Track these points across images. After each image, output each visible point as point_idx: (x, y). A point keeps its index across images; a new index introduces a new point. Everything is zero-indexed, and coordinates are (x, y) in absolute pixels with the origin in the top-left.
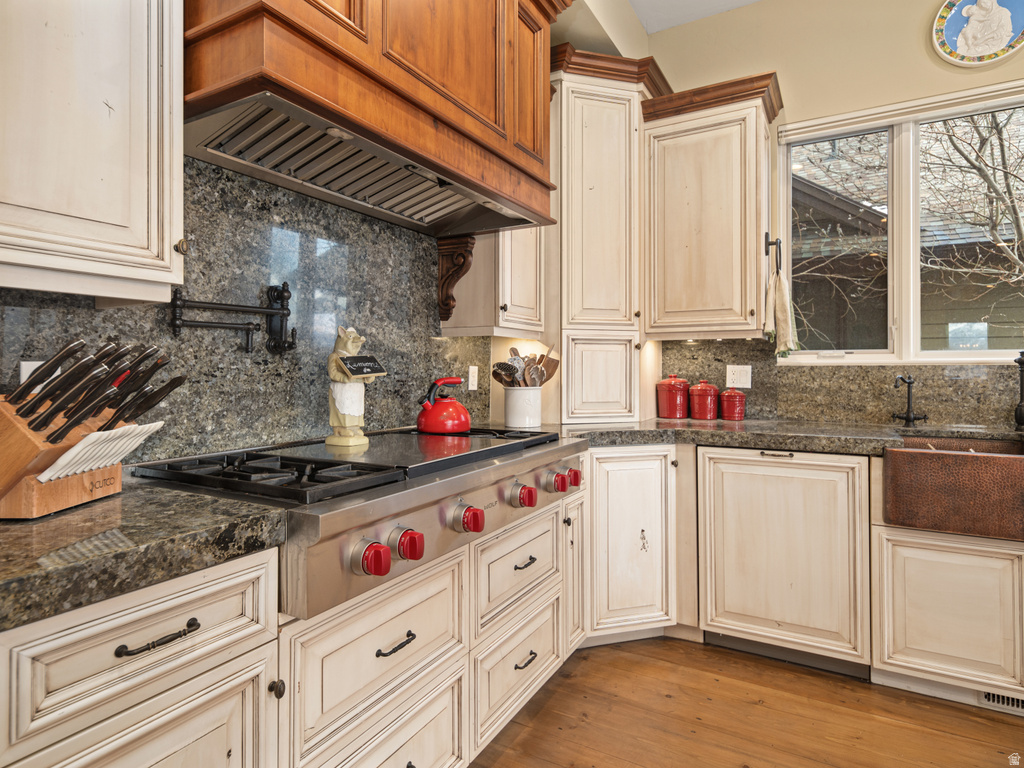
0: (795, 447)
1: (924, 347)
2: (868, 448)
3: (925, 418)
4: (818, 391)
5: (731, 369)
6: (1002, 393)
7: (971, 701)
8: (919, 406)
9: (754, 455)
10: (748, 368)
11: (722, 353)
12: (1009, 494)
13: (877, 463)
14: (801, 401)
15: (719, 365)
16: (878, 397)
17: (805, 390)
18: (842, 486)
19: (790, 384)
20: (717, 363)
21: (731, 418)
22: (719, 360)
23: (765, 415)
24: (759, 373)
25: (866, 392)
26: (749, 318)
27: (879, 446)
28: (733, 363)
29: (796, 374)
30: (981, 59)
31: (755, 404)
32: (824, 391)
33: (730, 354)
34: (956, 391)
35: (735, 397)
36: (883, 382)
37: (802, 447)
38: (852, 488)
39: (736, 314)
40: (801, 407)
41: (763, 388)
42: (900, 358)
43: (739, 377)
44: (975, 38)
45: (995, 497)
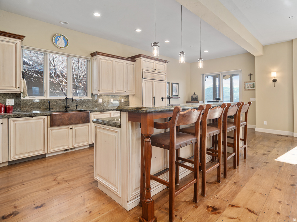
0: (33, 116)
1: (50, 96)
2: (47, 114)
3: (52, 109)
4: (31, 105)
5: (7, 100)
6: (63, 104)
7: (62, 153)
8: (51, 107)
9: (24, 118)
10: (13, 100)
11: (5, 96)
12: (68, 118)
13: (49, 116)
14: (27, 107)
15: (4, 99)
16: (43, 105)
17: (28, 105)
18: (42, 122)
19: (24, 104)
20: (3, 99)
21: (9, 112)
22: (4, 98)
23: (18, 111)
24: (16, 101)
25: (41, 105)
26: (18, 89)
27: (49, 113)
28: (9, 99)
29: (26, 101)
30: (60, 47)
31: (15, 109)
32: (32, 105)
33: (8, 97)
34: (56, 104)
35: (10, 107)
36: (44, 102)
37: (35, 115)
38: (44, 122)
39: (14, 87)
40: (27, 108)
41: (17, 105)
42: (46, 97)
43: (10, 102)
44: (59, 43)
45: (66, 119)
